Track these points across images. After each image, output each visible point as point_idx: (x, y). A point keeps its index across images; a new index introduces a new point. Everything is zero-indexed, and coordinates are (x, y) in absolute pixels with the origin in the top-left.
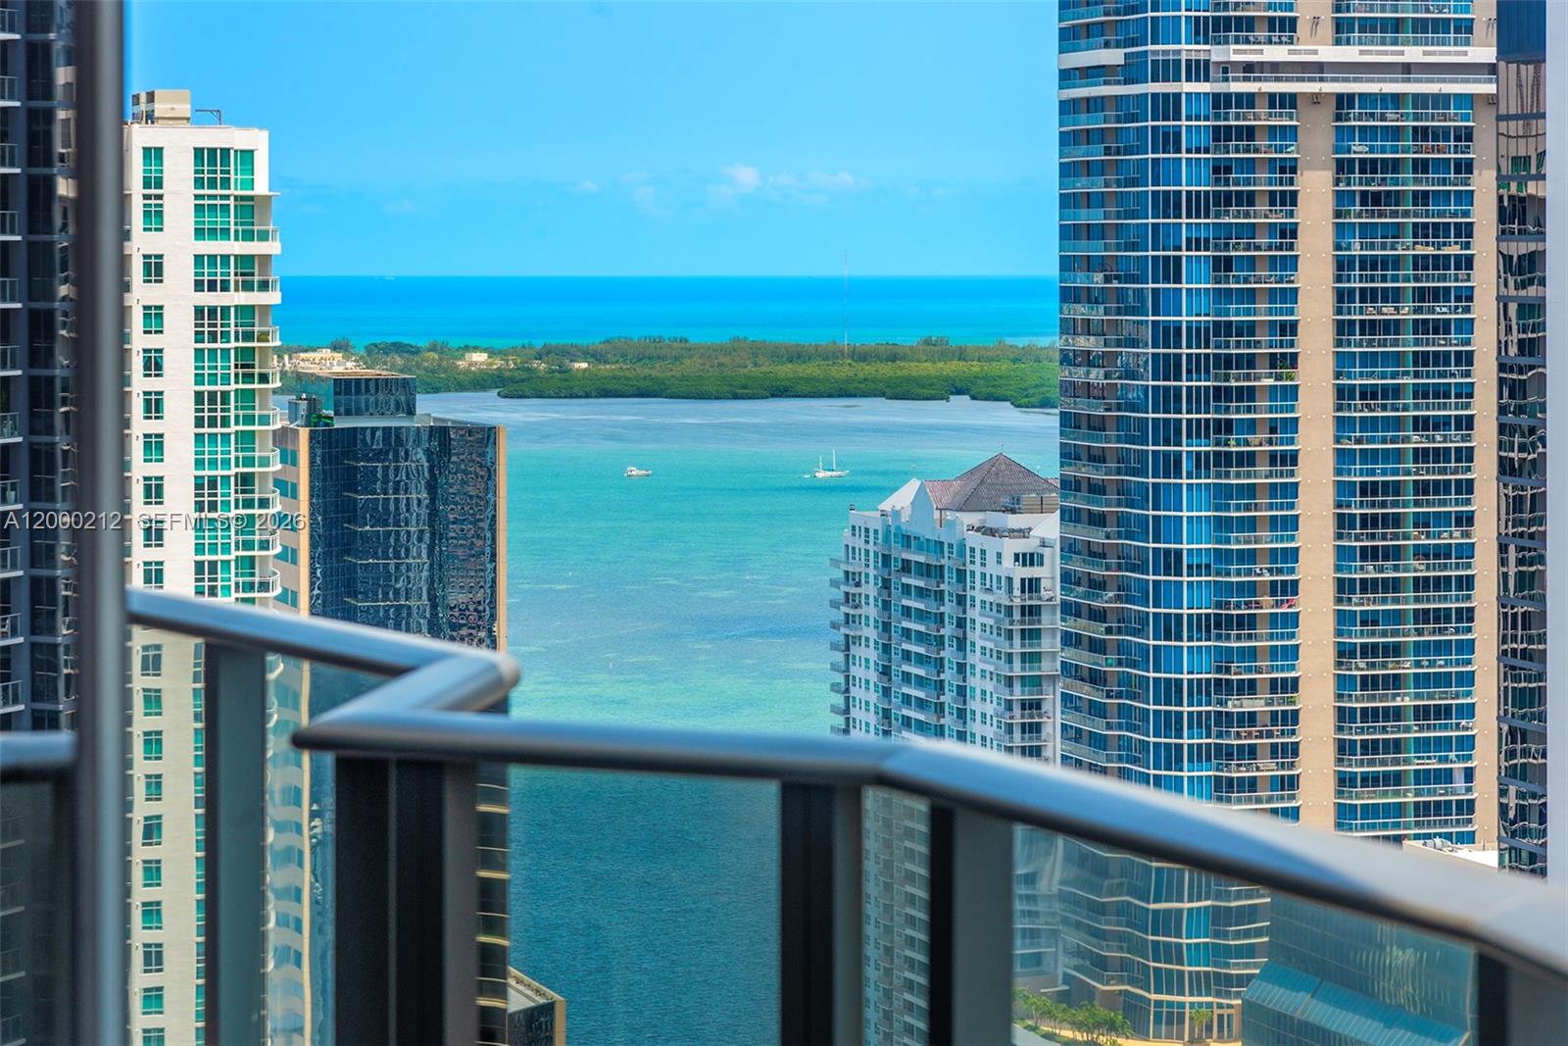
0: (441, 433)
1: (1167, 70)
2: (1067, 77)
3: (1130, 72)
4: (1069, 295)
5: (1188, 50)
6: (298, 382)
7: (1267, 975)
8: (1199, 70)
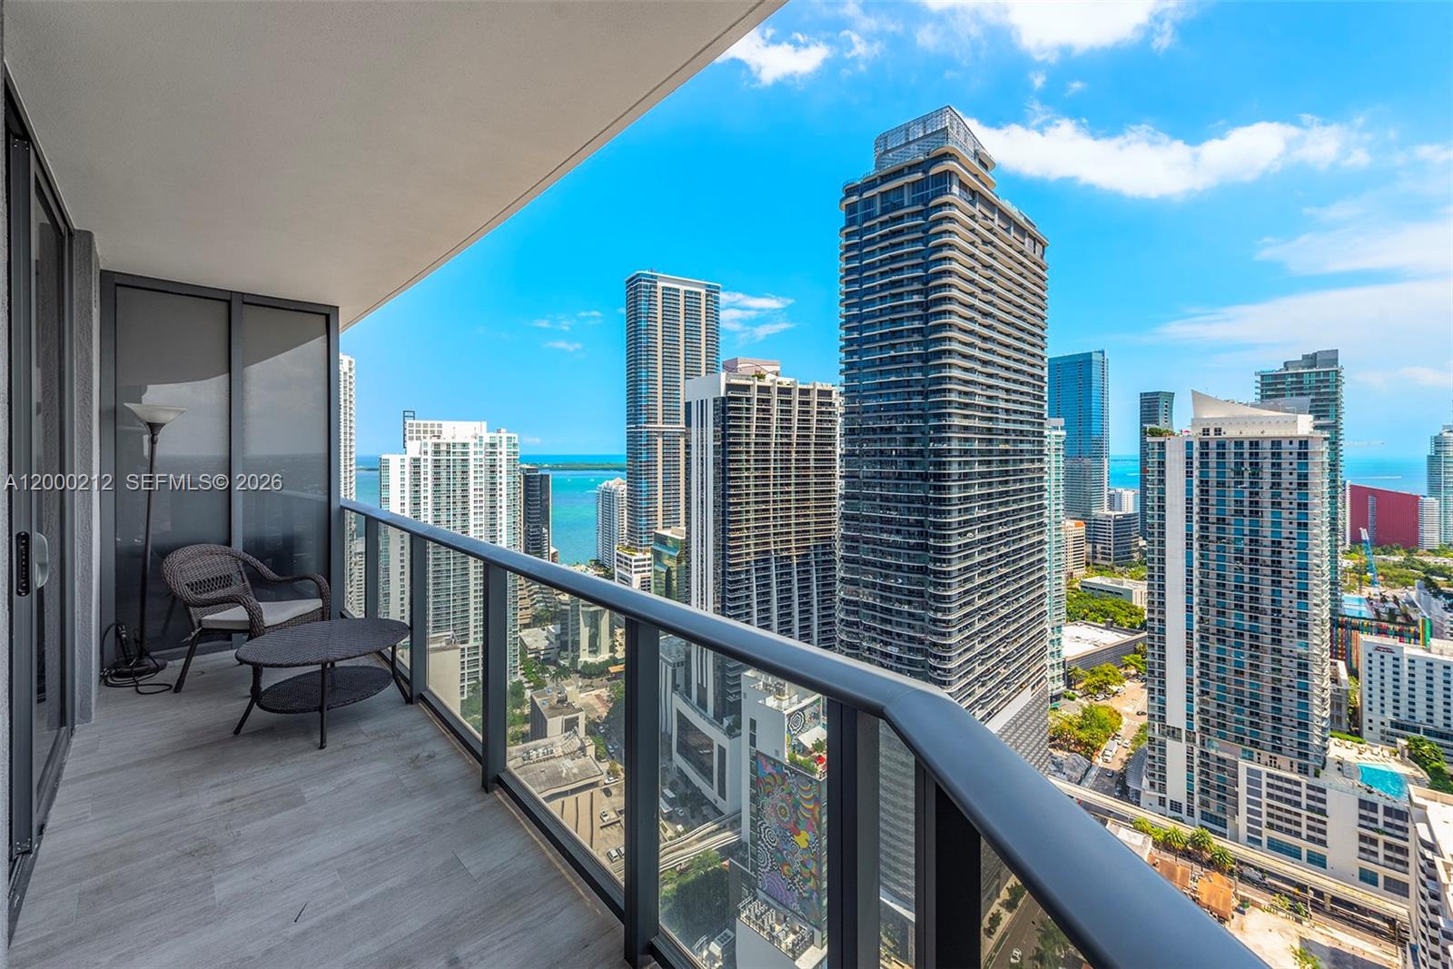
0: (542, 475)
1: (641, 428)
2: (628, 433)
3: (636, 428)
4: (628, 457)
5: (644, 425)
6: (521, 469)
7: (654, 544)
8: (645, 428)
